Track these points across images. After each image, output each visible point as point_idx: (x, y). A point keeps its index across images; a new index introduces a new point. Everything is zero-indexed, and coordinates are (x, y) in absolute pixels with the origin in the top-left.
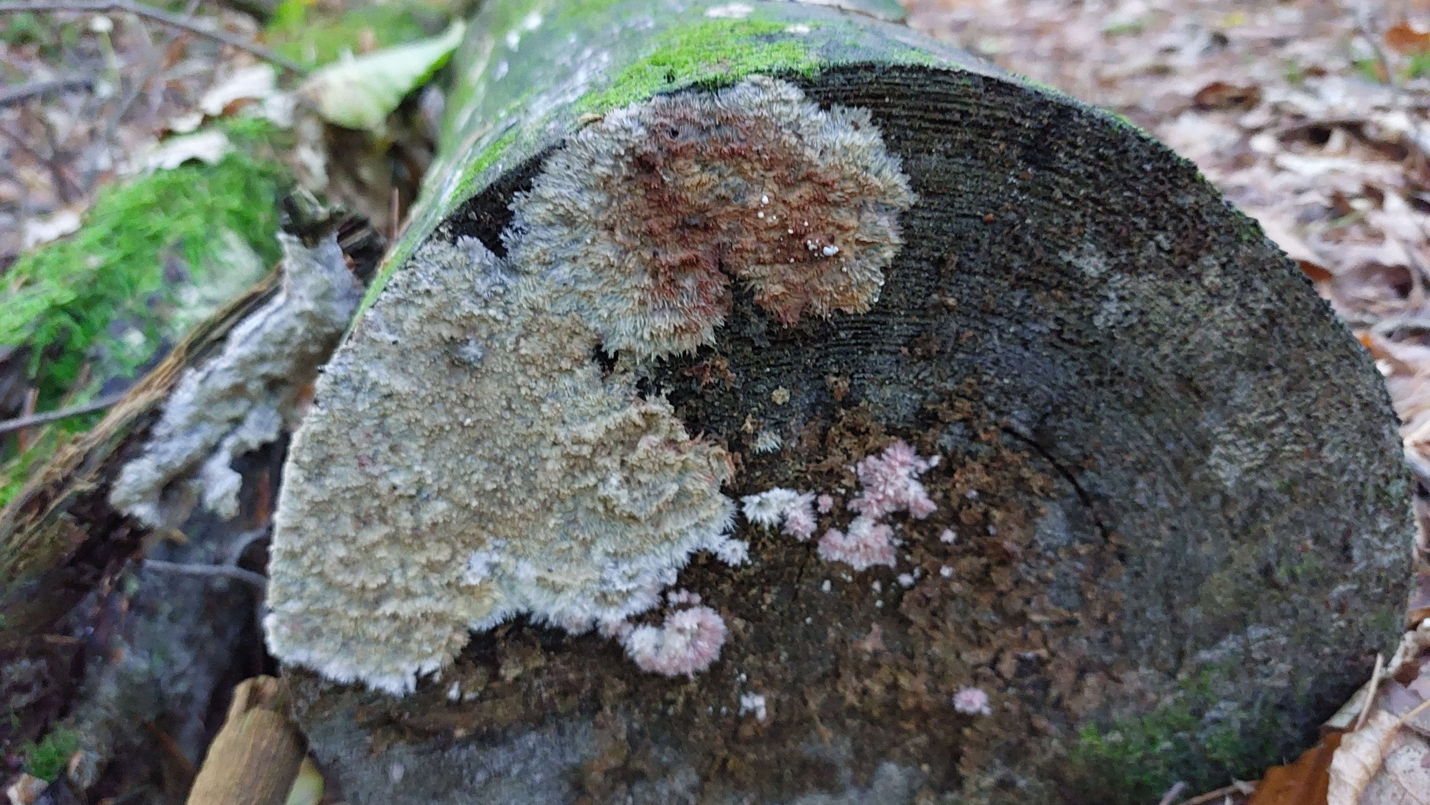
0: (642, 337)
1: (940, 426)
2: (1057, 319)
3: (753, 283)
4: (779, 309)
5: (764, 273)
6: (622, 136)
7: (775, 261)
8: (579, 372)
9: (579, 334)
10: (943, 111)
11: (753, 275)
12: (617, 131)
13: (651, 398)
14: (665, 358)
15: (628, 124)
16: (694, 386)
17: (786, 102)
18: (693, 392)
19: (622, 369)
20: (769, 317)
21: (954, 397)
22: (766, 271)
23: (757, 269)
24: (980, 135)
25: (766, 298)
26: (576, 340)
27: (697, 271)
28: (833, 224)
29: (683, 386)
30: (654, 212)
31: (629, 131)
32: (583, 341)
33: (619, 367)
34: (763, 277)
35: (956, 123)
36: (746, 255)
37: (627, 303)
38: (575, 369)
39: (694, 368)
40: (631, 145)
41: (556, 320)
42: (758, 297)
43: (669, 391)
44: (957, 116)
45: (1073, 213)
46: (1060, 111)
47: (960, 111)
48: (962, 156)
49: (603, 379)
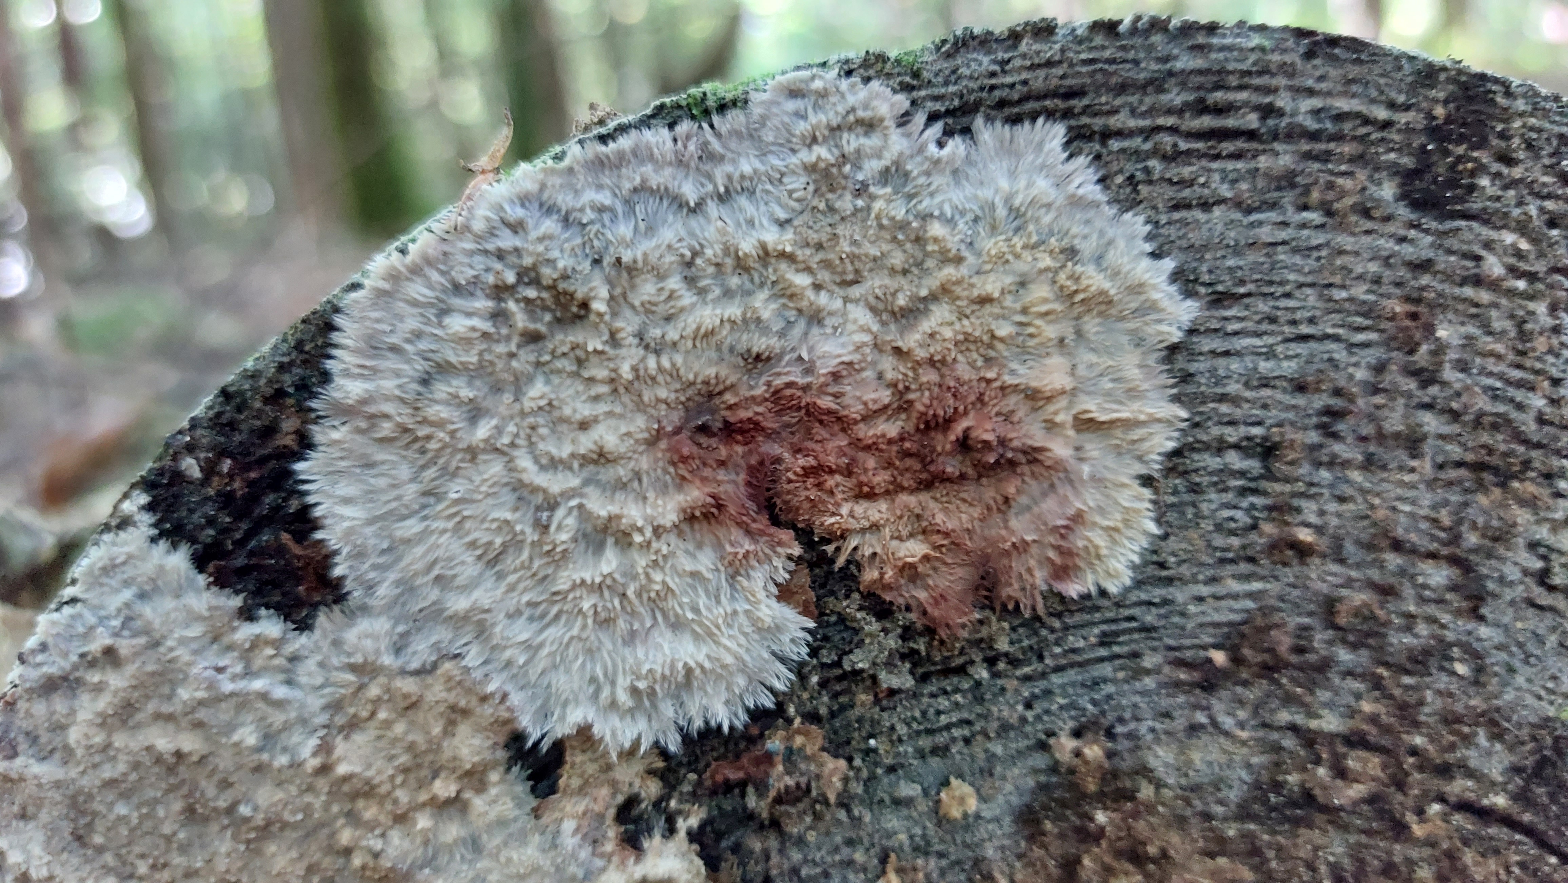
0: (613, 704)
1: (1320, 819)
2: (1533, 546)
3: (853, 542)
4: (922, 595)
5: (875, 516)
6: (507, 241)
7: (894, 490)
8: (478, 803)
9: (465, 713)
10: (1220, 110)
11: (853, 524)
12: (492, 233)
13: (653, 843)
14: (674, 744)
15: (515, 213)
16: (752, 801)
17: (869, 126)
18: (751, 816)
19: (576, 782)
20: (902, 618)
21: (1342, 749)
22: (877, 511)
23: (860, 509)
24: (1308, 156)
25: (889, 574)
26: (464, 729)
27: (721, 532)
28: (1015, 388)
29: (727, 806)
30: (602, 408)
31: (517, 227)
32: (479, 729)
33: (568, 778)
34: (875, 527)
35: (1251, 135)
36: (831, 481)
37: (569, 625)
38: (467, 795)
39: (745, 760)
40: (528, 261)
41: (408, 685)
42: (870, 575)
43: (694, 822)
44: (1252, 120)
45: (1532, 306)
46: (1465, 87)
47: (1257, 108)
48: (1273, 205)
49: (536, 813)
